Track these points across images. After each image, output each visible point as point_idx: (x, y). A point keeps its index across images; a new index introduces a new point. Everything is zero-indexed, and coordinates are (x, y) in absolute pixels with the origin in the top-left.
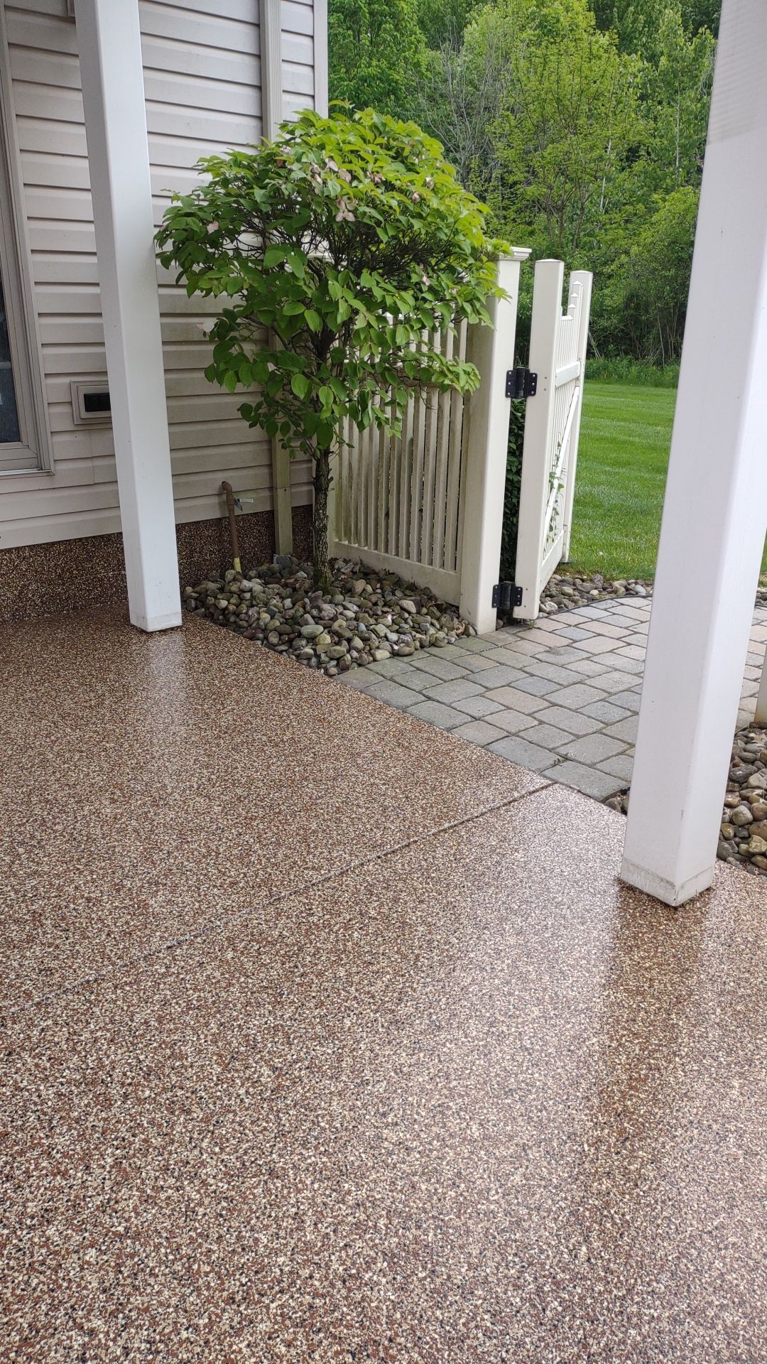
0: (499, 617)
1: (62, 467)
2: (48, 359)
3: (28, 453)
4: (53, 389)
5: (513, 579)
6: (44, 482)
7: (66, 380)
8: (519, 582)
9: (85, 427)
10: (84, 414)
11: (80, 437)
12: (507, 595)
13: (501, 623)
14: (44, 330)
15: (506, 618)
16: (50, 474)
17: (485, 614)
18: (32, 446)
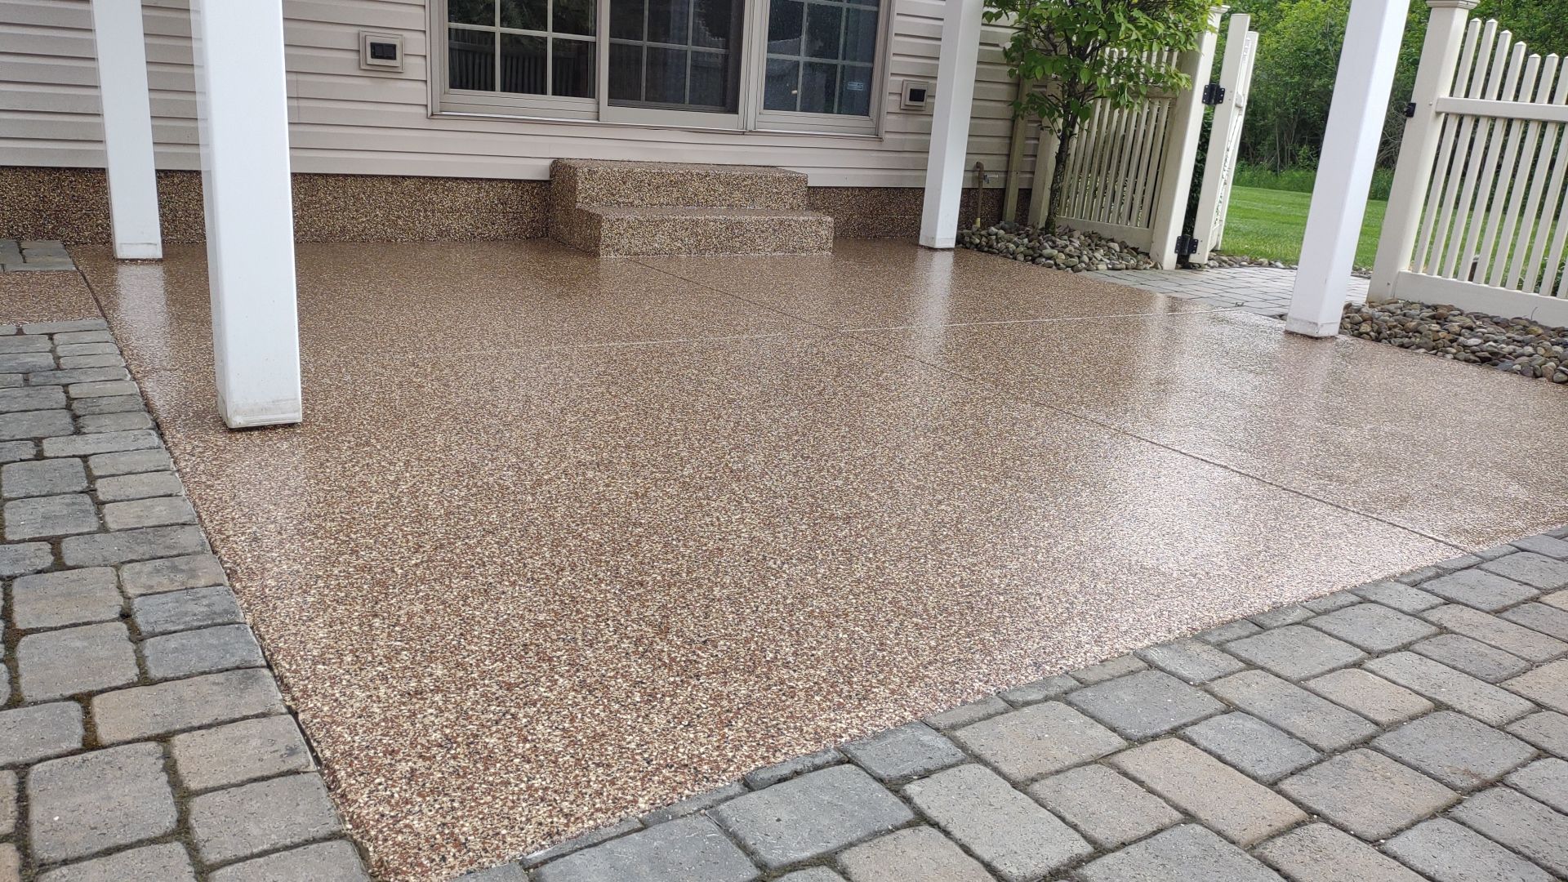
0: (1178, 262)
1: (888, 136)
2: (895, 64)
3: (871, 124)
4: (893, 84)
5: (1192, 232)
6: (874, 145)
7: (901, 79)
8: (1196, 235)
9: (907, 111)
10: (908, 102)
11: (901, 118)
12: (1187, 244)
13: (1180, 266)
14: (897, 44)
15: (1183, 262)
16: (881, 140)
17: (1170, 257)
18: (875, 119)
